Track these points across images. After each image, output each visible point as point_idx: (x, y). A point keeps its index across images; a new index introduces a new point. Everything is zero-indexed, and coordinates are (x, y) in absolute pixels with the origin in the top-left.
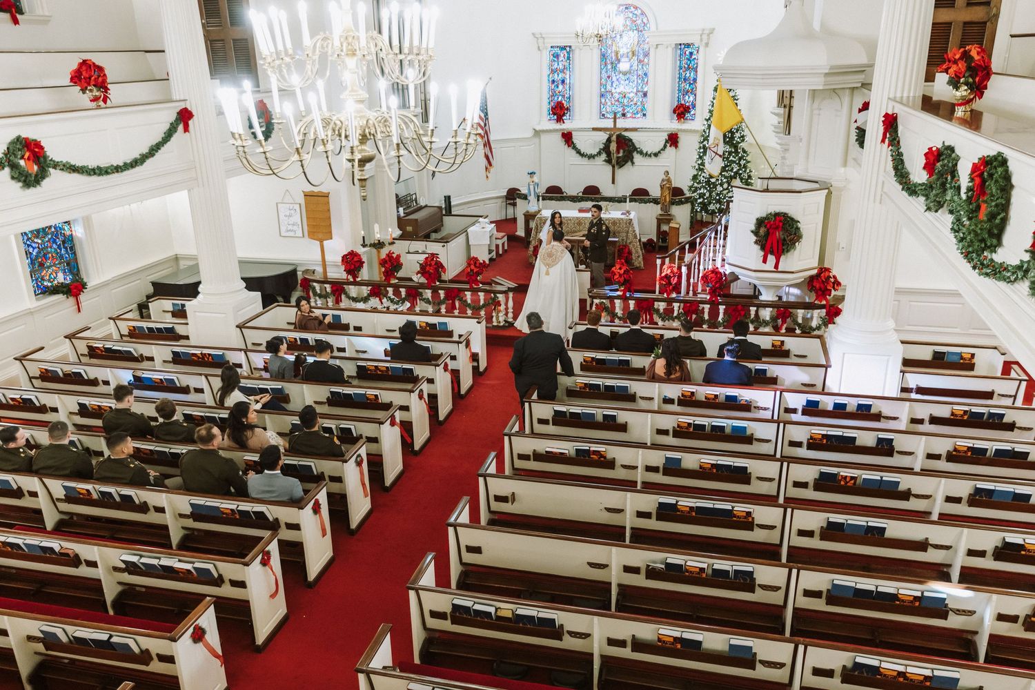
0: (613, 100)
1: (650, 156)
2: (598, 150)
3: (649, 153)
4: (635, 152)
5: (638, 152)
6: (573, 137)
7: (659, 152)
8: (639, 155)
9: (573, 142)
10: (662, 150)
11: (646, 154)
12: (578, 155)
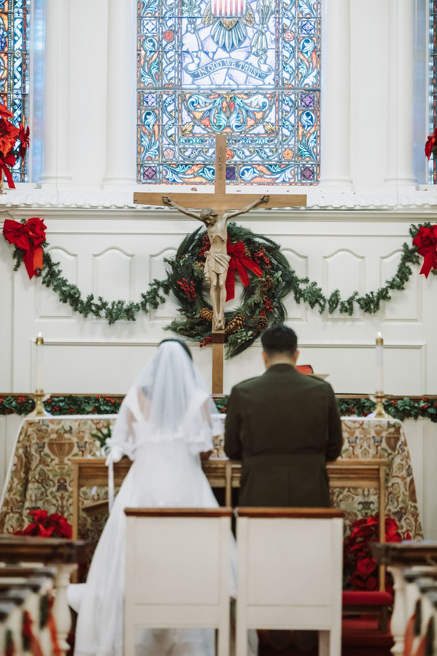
0: (186, 117)
1: (348, 309)
2: (146, 289)
3: (344, 297)
4: (291, 295)
5: (299, 295)
6: (48, 238)
7: (383, 295)
8: (304, 305)
9: (47, 259)
10: (392, 285)
11: (334, 300)
12: (67, 307)
